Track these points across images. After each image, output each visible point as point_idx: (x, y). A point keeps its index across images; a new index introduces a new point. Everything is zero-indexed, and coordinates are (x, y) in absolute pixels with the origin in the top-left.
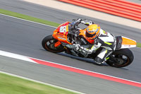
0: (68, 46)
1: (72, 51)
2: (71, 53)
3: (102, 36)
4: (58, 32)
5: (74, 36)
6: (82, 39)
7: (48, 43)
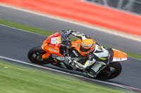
0: (59, 58)
1: (62, 63)
2: (60, 65)
3: (97, 52)
4: (49, 43)
5: (66, 48)
6: (74, 52)
7: (34, 56)
